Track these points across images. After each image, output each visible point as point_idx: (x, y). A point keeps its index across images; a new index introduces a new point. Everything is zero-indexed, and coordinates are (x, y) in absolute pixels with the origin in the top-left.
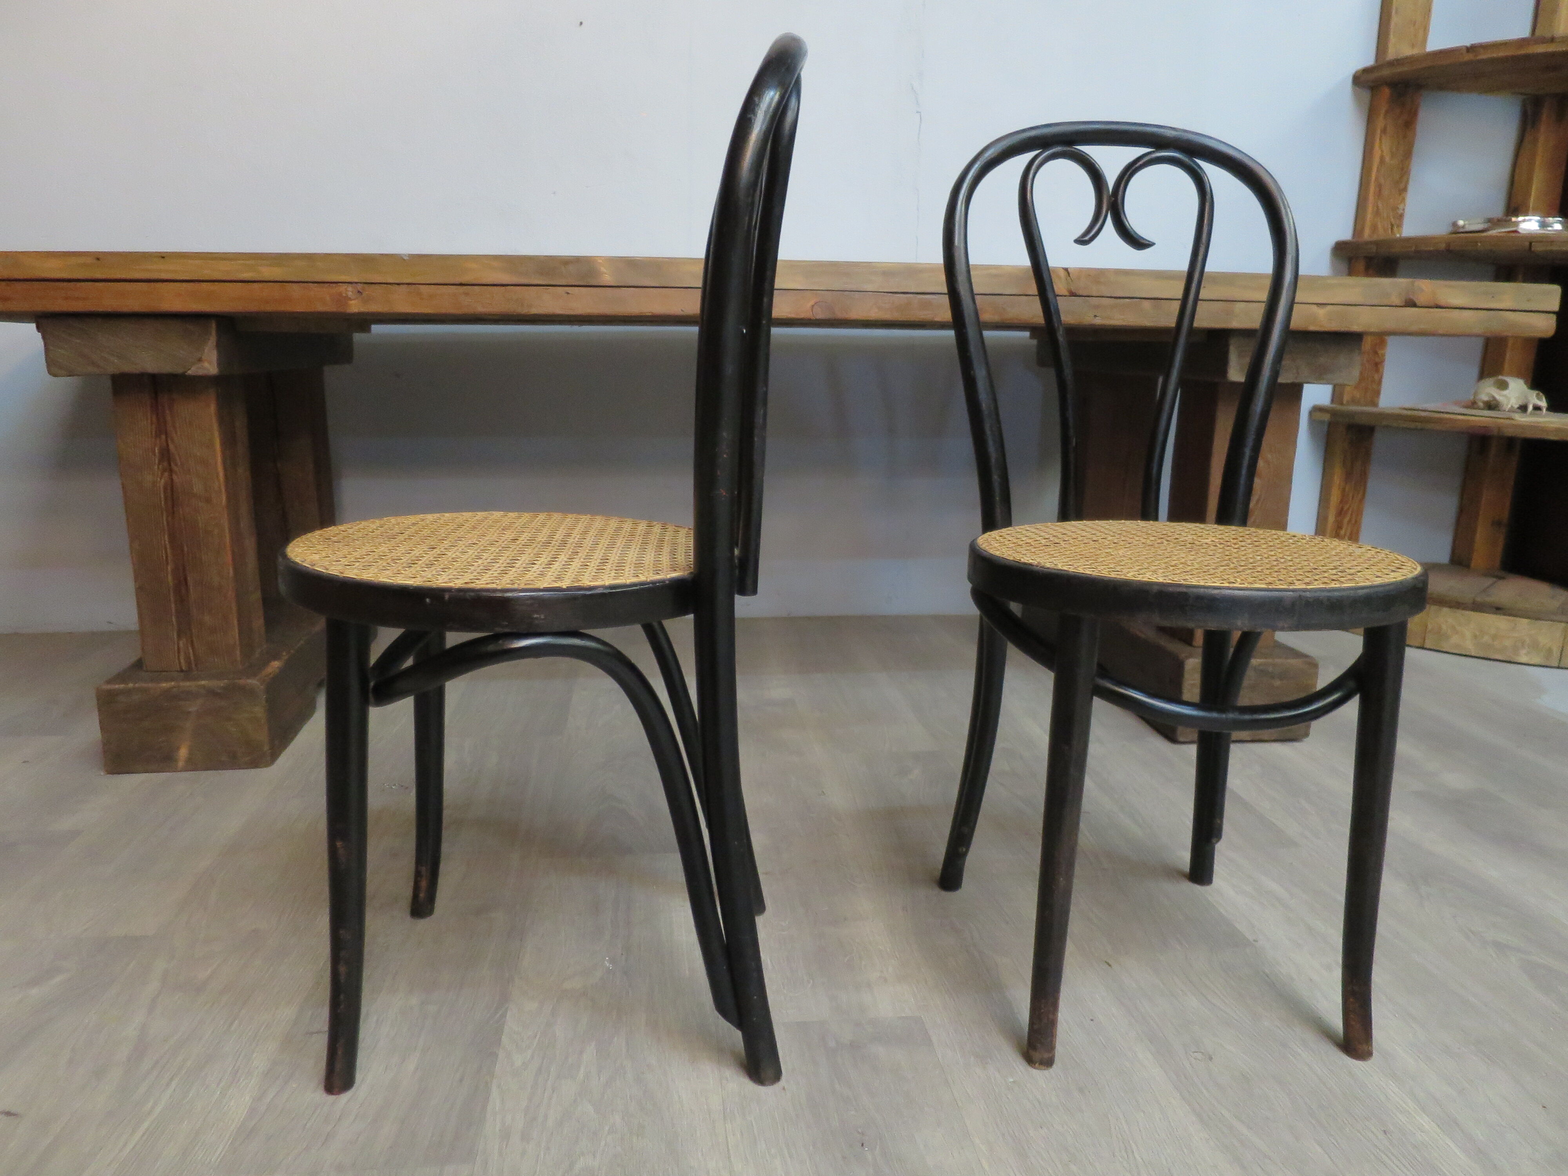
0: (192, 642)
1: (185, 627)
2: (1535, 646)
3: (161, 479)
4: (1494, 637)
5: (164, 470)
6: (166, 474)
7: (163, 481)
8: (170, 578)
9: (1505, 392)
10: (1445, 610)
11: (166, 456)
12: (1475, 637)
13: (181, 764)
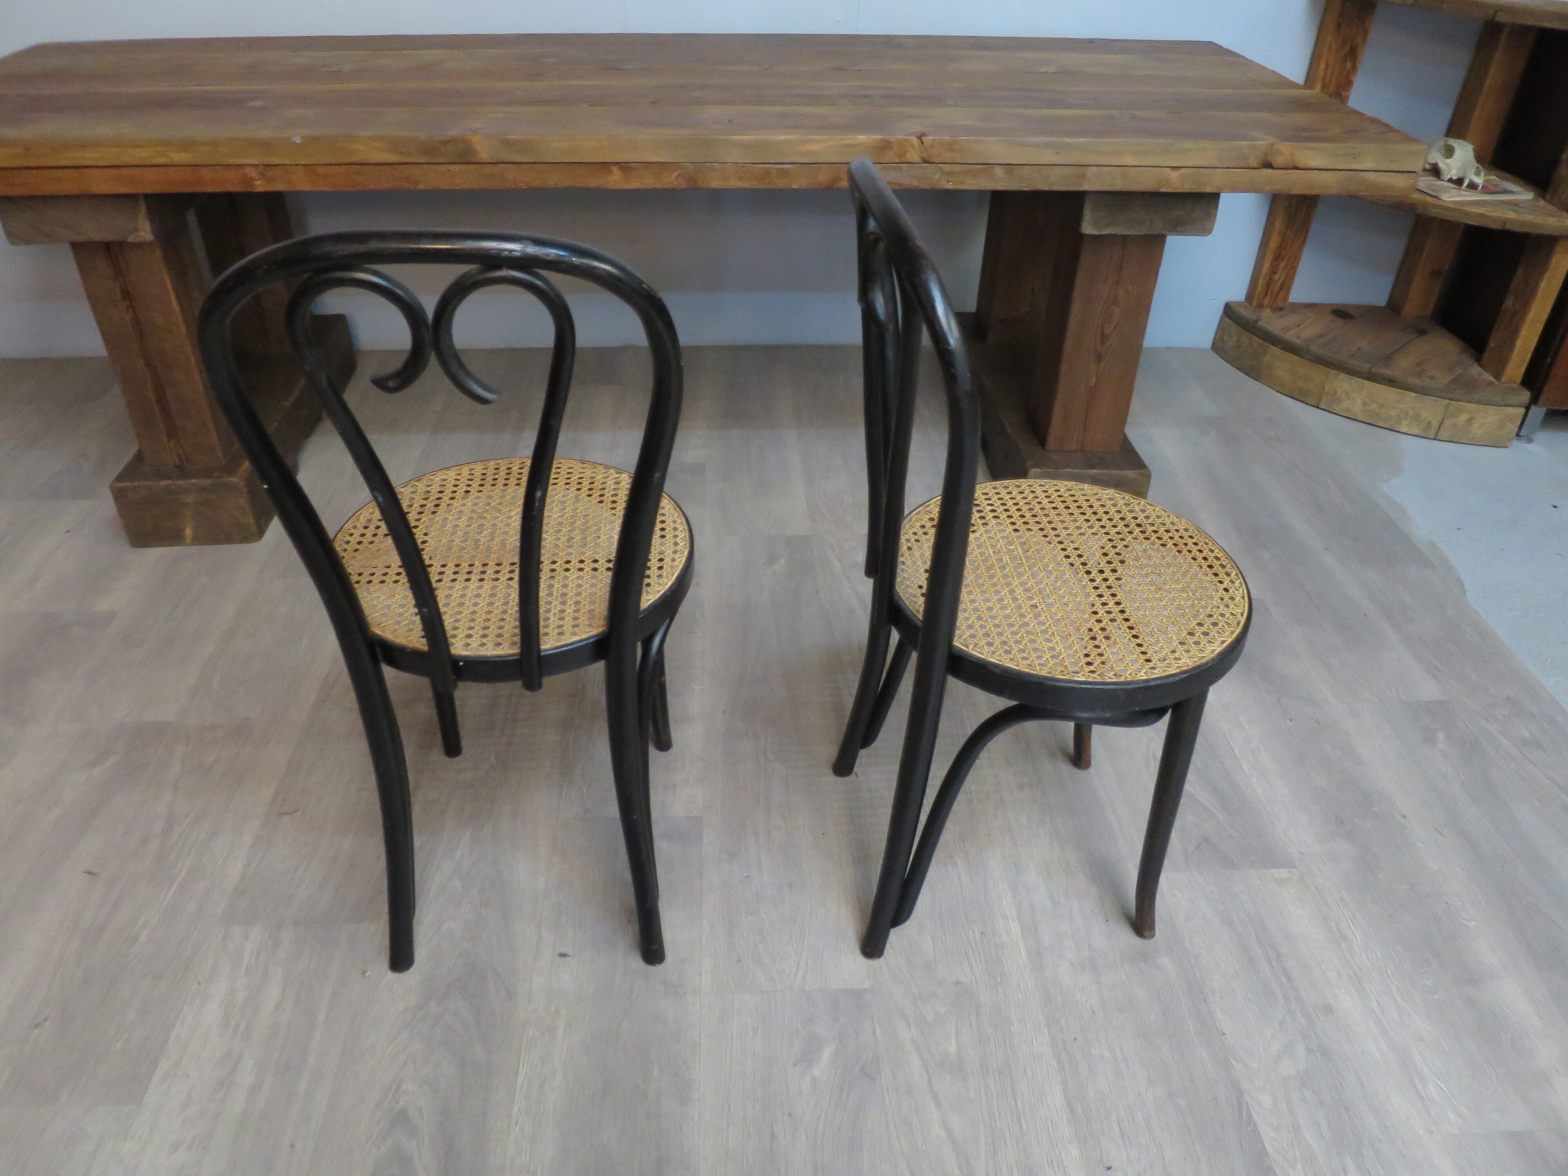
0: (180, 444)
1: (172, 432)
2: (1417, 418)
3: (127, 315)
4: (1382, 406)
5: (128, 308)
6: (130, 310)
7: (129, 316)
8: (151, 393)
9: (1449, 161)
10: (1343, 376)
11: (126, 294)
12: (1365, 404)
13: (188, 540)
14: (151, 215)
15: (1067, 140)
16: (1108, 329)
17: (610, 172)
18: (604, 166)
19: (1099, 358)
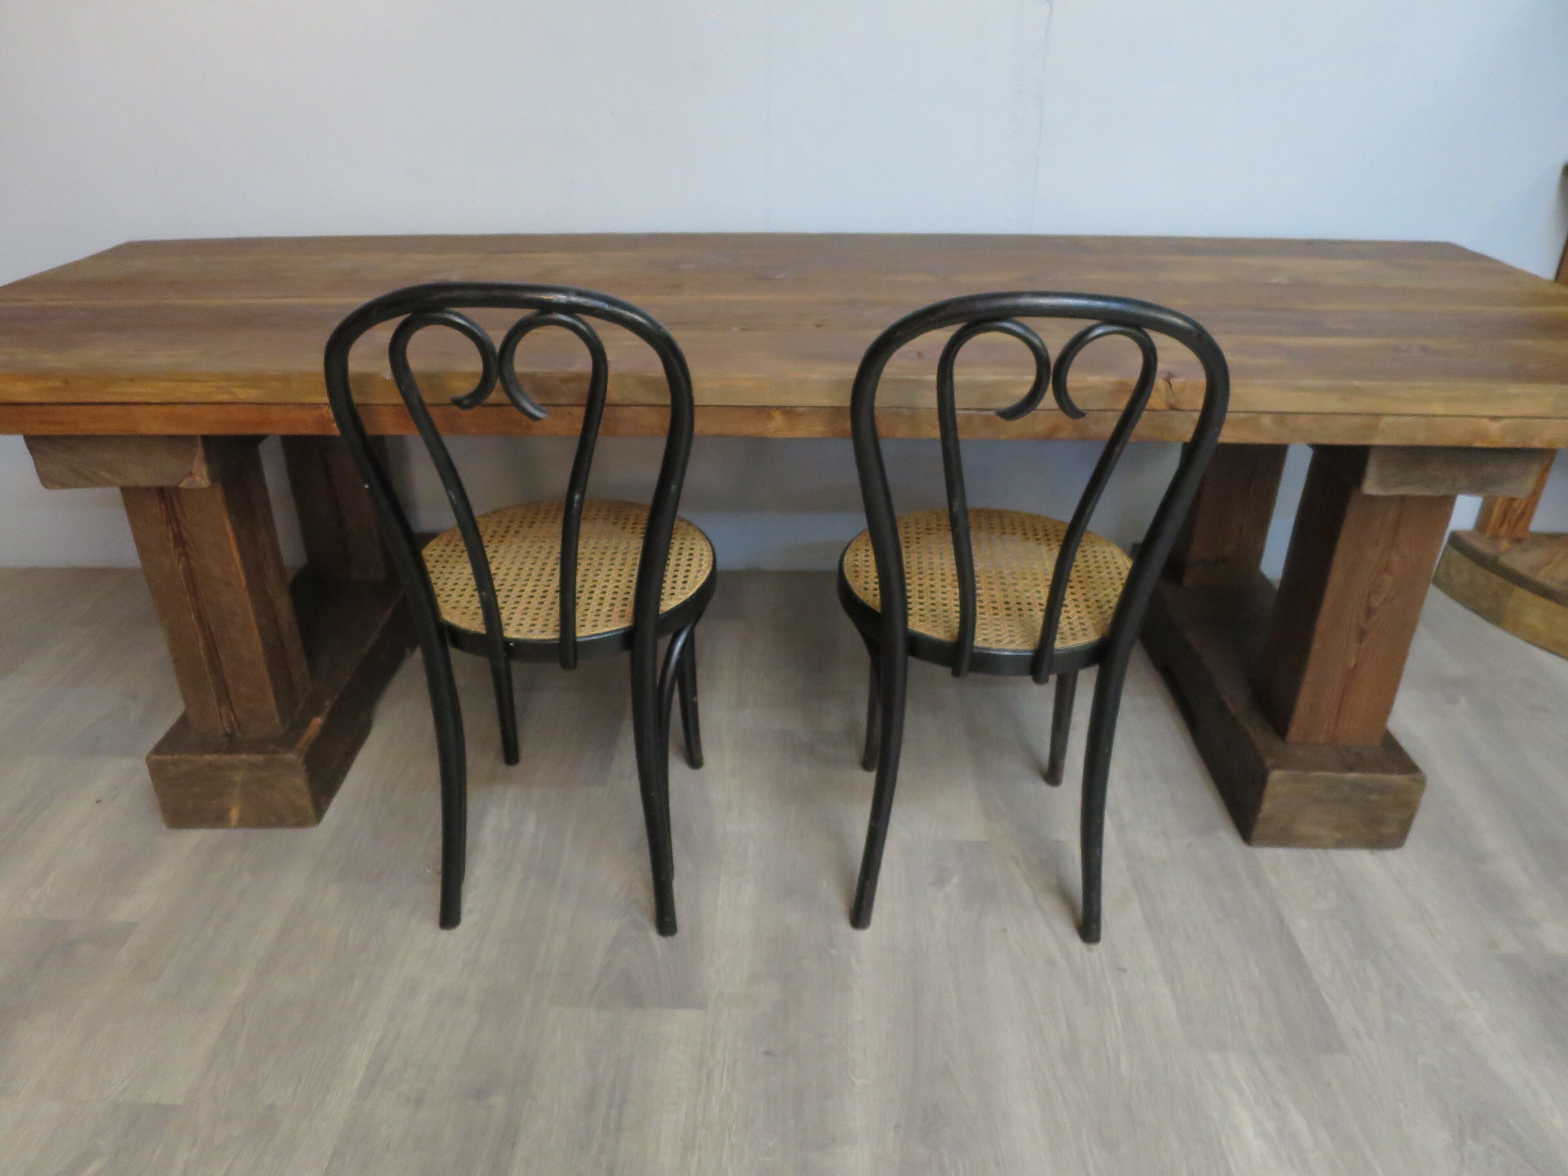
0: (232, 710)
1: (225, 696)
3: (179, 563)
5: (180, 556)
6: (183, 558)
7: (181, 564)
8: (202, 653)
11: (180, 541)
13: (234, 822)
14: (208, 459)
15: (1356, 383)
16: (1376, 602)
17: (770, 417)
18: (764, 411)
19: (1362, 635)
